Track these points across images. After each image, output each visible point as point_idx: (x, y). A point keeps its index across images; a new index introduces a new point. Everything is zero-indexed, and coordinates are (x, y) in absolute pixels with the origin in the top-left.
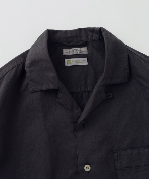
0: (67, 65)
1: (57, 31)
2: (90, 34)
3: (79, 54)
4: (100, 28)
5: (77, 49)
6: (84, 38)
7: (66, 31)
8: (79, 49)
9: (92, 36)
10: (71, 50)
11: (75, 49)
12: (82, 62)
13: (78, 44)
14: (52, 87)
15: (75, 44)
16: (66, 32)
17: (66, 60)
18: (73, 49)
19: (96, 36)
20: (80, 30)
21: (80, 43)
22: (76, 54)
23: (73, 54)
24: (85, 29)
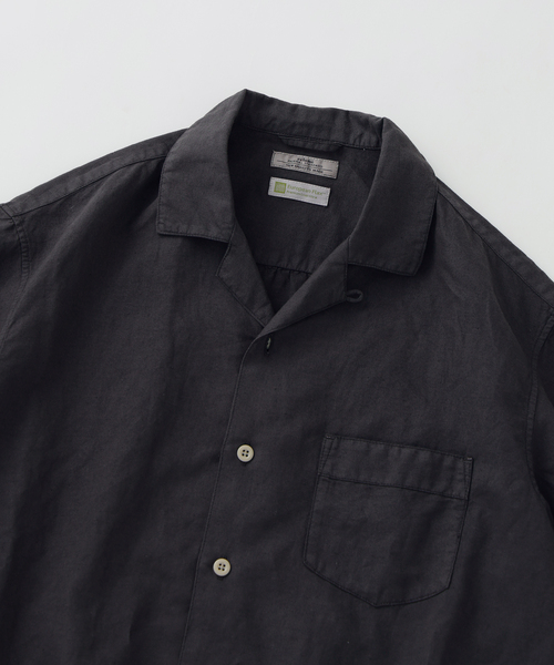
0: (272, 192)
1: (272, 101)
2: (357, 130)
3: (312, 172)
4: (383, 120)
5: (311, 159)
6: (337, 137)
7: (295, 107)
8: (316, 161)
9: (361, 136)
10: (296, 157)
11: (306, 158)
12: (314, 194)
13: (316, 148)
14: (213, 233)
15: (308, 146)
16: (295, 109)
17: (274, 181)
18: (301, 157)
19: (368, 138)
20: (334, 113)
21: (323, 147)
22: (305, 171)
23: (297, 169)
24: (347, 112)
